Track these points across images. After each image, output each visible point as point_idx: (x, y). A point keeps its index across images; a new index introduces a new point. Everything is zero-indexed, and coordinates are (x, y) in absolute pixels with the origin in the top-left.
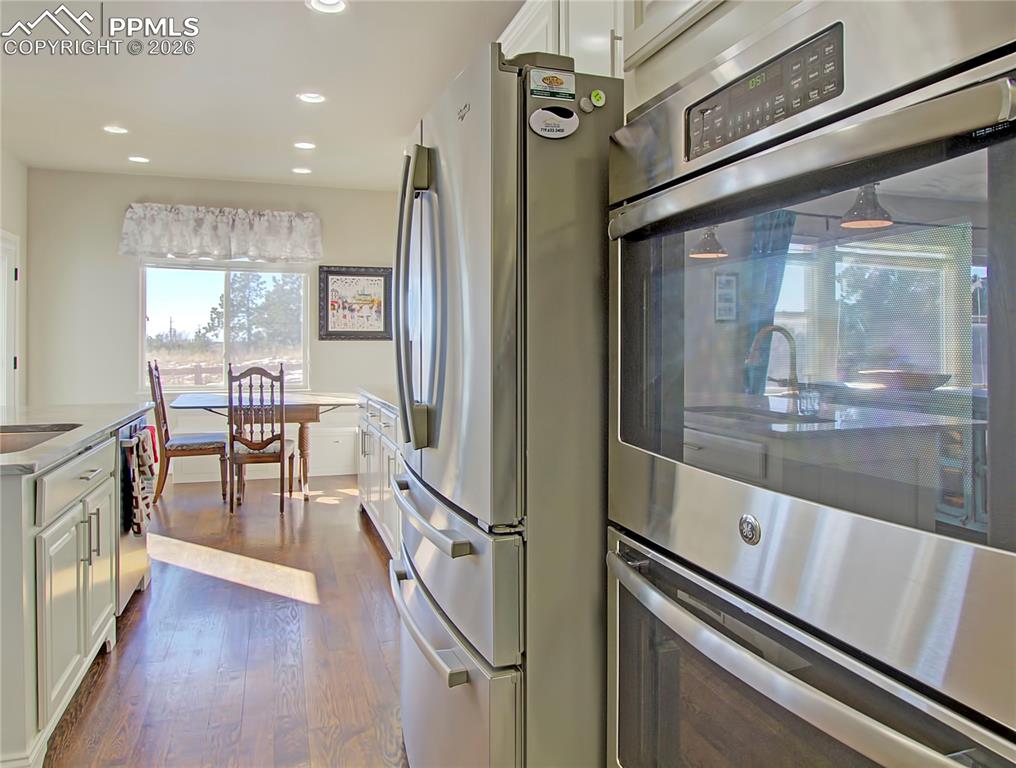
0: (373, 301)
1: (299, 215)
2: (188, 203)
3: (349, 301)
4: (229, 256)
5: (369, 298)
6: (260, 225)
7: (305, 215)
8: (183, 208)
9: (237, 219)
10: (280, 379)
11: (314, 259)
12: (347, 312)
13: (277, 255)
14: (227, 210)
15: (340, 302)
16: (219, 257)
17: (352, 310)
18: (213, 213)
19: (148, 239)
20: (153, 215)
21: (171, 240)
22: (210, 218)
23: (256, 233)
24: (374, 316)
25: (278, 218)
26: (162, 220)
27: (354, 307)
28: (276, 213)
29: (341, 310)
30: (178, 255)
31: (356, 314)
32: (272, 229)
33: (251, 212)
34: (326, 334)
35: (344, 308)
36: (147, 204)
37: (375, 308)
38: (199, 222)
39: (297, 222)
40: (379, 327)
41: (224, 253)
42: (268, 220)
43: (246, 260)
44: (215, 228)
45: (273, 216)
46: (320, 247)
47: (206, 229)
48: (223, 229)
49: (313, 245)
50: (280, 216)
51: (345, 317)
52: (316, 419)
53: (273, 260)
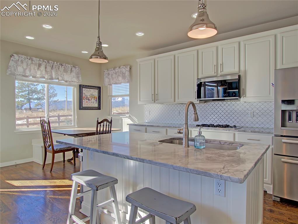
0: (95, 97)
1: (74, 67)
2: (36, 57)
3: (88, 97)
4: (52, 79)
5: (94, 96)
6: (62, 69)
7: (76, 67)
8: (34, 59)
9: (54, 65)
11: (79, 82)
12: (88, 100)
13: (68, 80)
14: (50, 61)
15: (86, 97)
16: (47, 79)
17: (89, 100)
18: (45, 62)
19: (20, 69)
20: (22, 60)
21: (30, 71)
23: (60, 72)
24: (95, 102)
25: (68, 67)
26: (26, 62)
27: (90, 99)
28: (67, 65)
29: (86, 100)
31: (90, 101)
32: (65, 71)
33: (58, 64)
34: (81, 108)
35: (87, 99)
36: (20, 55)
37: (95, 100)
38: (40, 65)
39: (73, 69)
40: (97, 105)
41: (50, 77)
42: (64, 67)
43: (57, 81)
44: (46, 68)
45: (66, 66)
46: (80, 78)
47: (43, 68)
48: (49, 69)
49: (78, 77)
50: (68, 66)
51: (87, 102)
53: (66, 81)
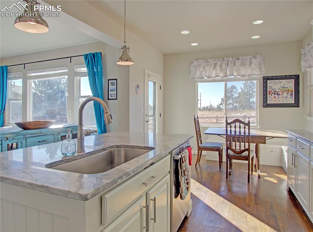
0: (289, 90)
1: (254, 57)
2: (211, 58)
3: (277, 90)
4: (226, 76)
5: (287, 89)
6: (238, 63)
7: (257, 57)
8: (210, 60)
9: (229, 62)
10: (248, 124)
11: (261, 74)
12: (276, 95)
13: (245, 74)
14: (225, 59)
15: (273, 91)
16: (222, 77)
17: (278, 95)
18: (220, 60)
19: (198, 73)
20: (200, 64)
21: (206, 72)
22: (219, 62)
23: (236, 66)
24: (289, 96)
25: (245, 59)
26: (203, 65)
27: (279, 93)
28: (244, 58)
29: (273, 95)
30: (209, 77)
31: (280, 96)
32: (243, 64)
33: (234, 58)
34: (266, 105)
35: (275, 94)
36: (198, 61)
37: (290, 93)
38: (215, 65)
39: (253, 60)
40: (292, 101)
41: (224, 75)
42: (241, 61)
43: (233, 77)
44: (221, 66)
45: (243, 59)
46: (263, 69)
47: (218, 67)
48: (224, 66)
49: (260, 69)
50: (246, 58)
51: (275, 97)
52: (265, 143)
53: (243, 76)
